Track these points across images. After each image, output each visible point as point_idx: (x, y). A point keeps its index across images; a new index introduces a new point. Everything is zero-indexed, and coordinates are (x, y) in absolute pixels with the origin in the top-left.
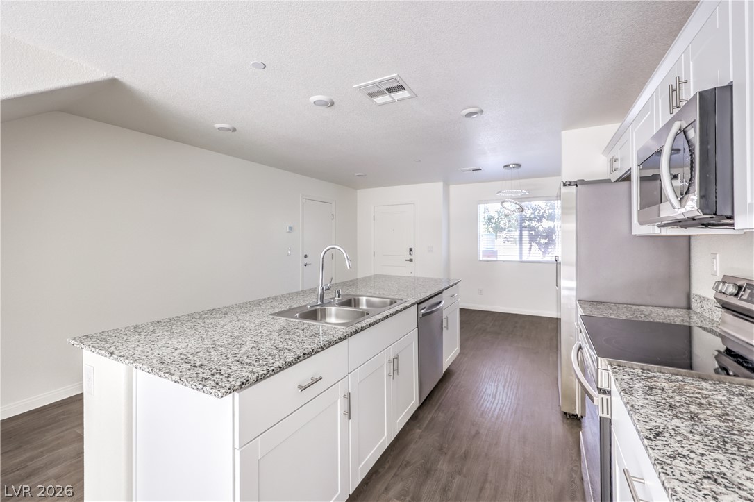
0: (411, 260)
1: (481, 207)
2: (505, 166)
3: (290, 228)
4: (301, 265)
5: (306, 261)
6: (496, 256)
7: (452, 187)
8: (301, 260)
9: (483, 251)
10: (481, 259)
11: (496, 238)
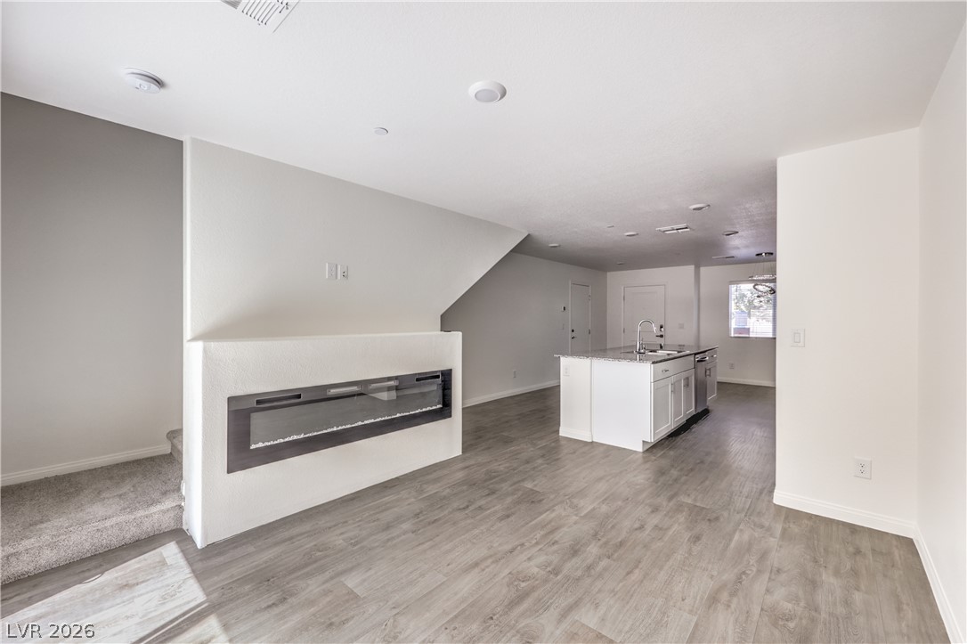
0: (662, 336)
1: (733, 288)
2: (758, 255)
3: (564, 308)
4: (570, 338)
5: (574, 334)
6: (748, 332)
7: (703, 270)
8: (570, 335)
9: (735, 329)
10: (732, 335)
11: (750, 317)
